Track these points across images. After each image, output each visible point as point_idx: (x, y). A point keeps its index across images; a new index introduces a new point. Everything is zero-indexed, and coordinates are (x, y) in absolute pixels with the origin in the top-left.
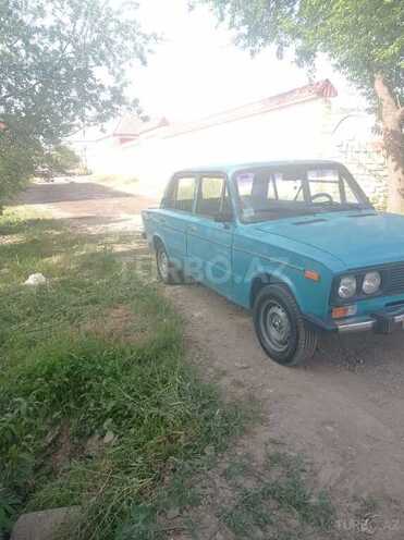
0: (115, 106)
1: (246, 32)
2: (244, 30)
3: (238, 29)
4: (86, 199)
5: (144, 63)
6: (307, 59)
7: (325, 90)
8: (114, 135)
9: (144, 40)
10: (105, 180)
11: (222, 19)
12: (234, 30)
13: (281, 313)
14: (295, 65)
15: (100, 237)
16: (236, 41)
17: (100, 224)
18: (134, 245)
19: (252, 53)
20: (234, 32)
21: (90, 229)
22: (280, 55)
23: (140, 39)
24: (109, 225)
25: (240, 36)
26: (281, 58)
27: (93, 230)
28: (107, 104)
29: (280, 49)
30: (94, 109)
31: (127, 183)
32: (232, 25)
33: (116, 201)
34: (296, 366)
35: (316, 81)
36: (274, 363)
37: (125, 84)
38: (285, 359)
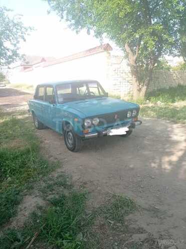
0: (14, 57)
1: (74, 23)
2: (73, 22)
3: (71, 21)
4: (8, 96)
5: (25, 41)
6: (100, 35)
7: (107, 48)
8: (21, 65)
9: (25, 30)
10: (18, 87)
11: (62, 18)
12: (69, 22)
13: (71, 134)
14: (95, 37)
15: (13, 112)
16: (70, 26)
17: (12, 107)
18: (27, 115)
19: (77, 32)
20: (69, 23)
21: (8, 109)
22: (88, 33)
23: (23, 30)
24: (17, 108)
25: (71, 25)
26: (89, 34)
27: (9, 110)
28: (10, 57)
29: (88, 30)
30: (4, 59)
31: (28, 88)
32: (67, 20)
33: (21, 96)
34: (76, 152)
35: (103, 44)
36: (70, 151)
37: (18, 49)
38: (73, 150)
